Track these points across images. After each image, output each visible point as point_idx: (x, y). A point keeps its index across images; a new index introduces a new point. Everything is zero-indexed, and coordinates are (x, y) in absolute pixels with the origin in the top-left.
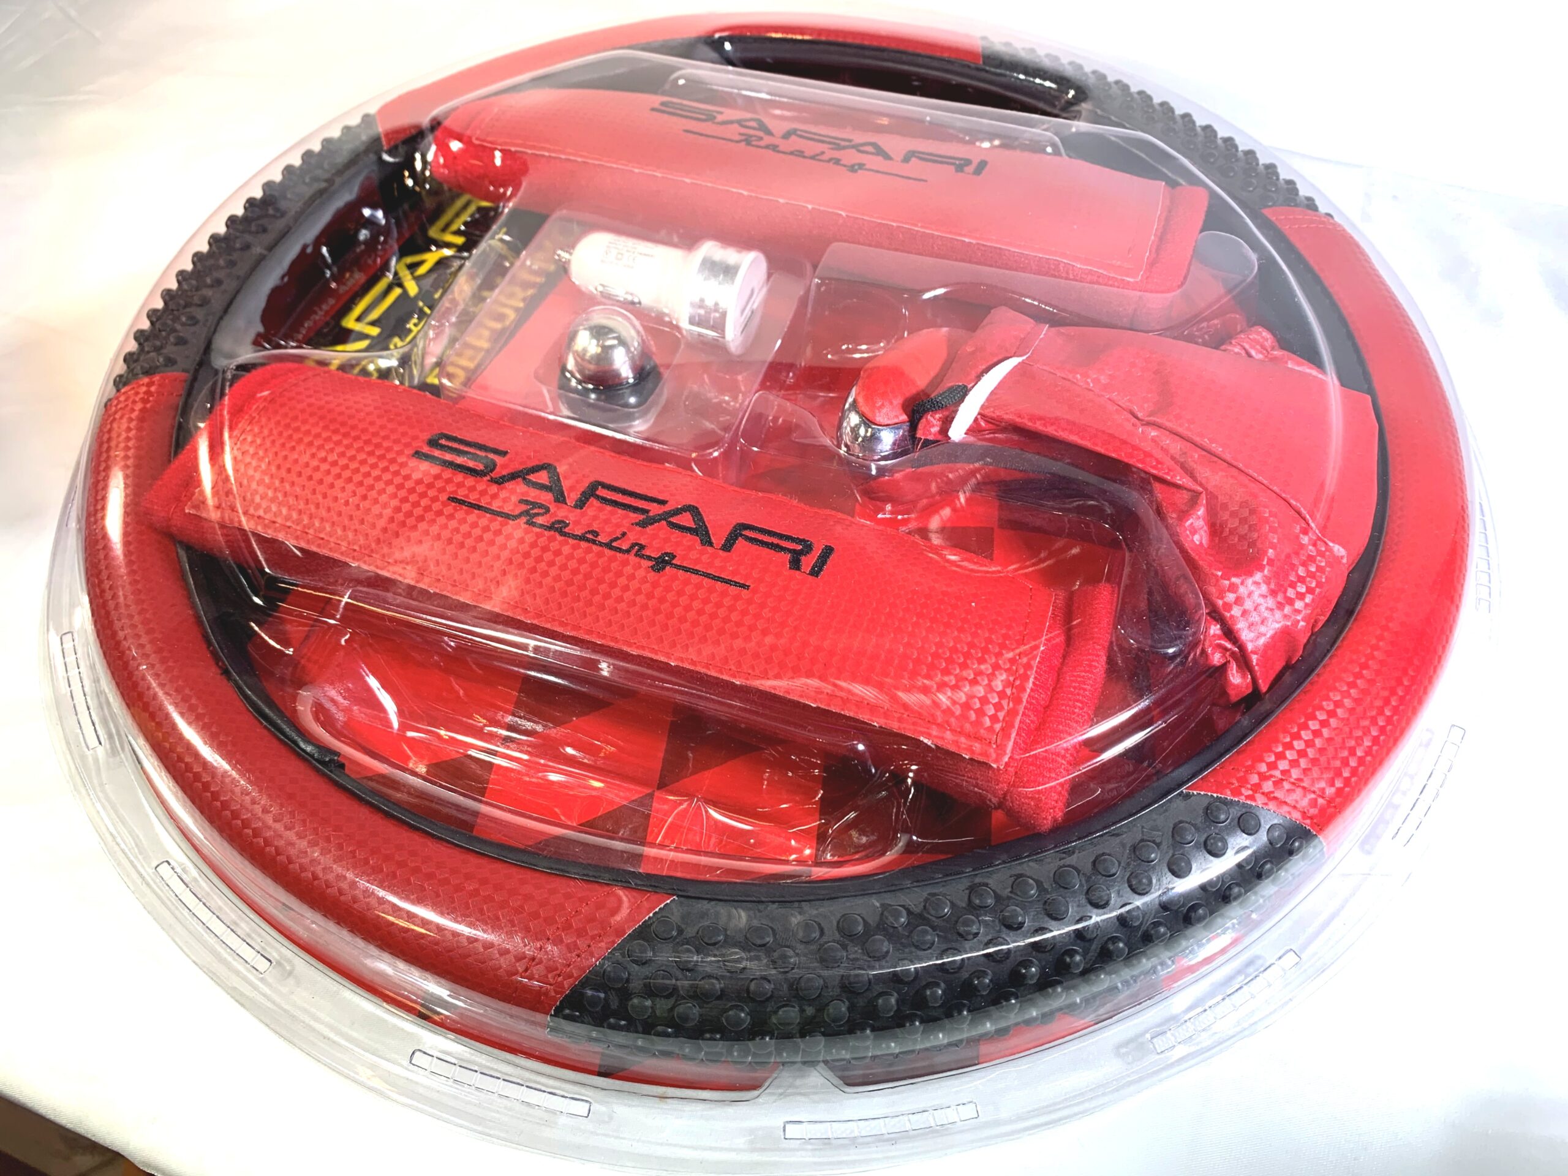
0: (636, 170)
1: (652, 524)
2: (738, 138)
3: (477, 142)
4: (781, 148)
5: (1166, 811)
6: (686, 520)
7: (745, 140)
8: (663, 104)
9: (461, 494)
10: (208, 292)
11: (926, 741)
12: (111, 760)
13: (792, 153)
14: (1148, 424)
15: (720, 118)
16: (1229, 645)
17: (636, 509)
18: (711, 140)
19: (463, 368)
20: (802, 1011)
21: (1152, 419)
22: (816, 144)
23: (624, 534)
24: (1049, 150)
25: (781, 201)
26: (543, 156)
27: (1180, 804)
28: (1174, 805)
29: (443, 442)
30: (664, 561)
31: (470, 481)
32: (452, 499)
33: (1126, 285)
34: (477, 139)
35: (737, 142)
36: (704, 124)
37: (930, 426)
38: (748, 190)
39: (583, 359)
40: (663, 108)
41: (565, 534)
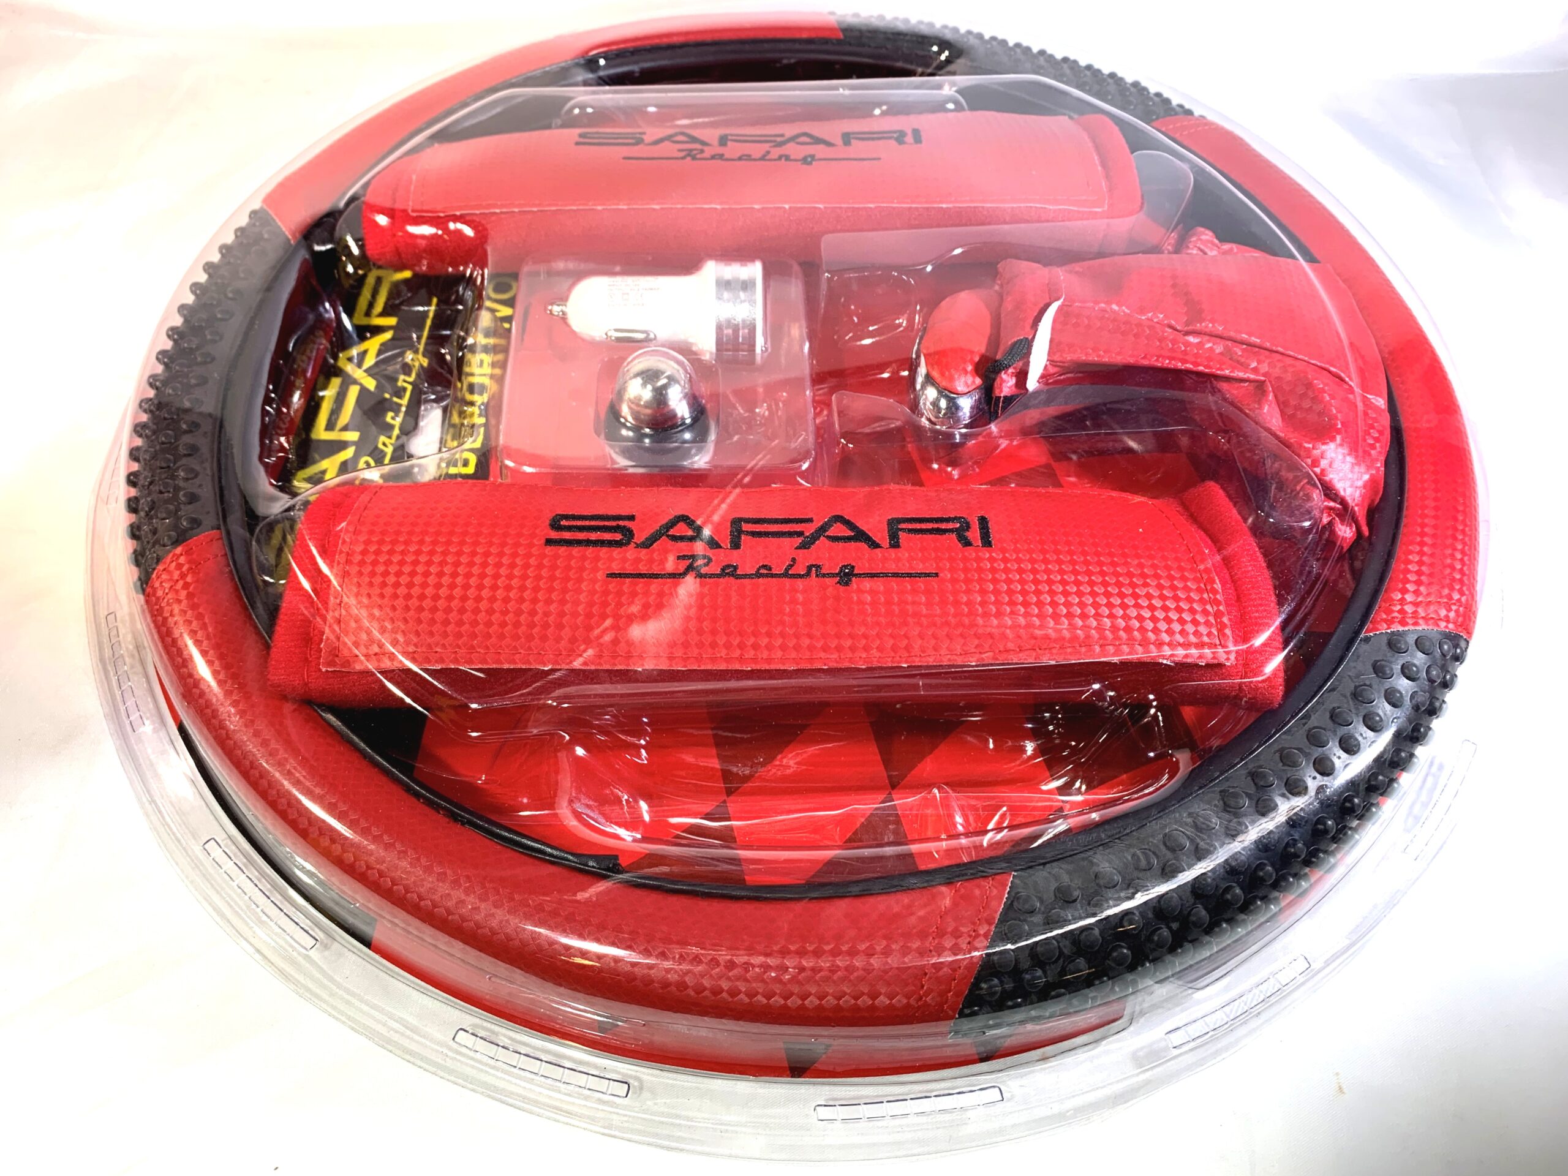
0: (599, 208)
1: (813, 543)
2: (682, 154)
3: (415, 214)
4: (727, 156)
5: (1358, 657)
6: (838, 530)
7: (689, 155)
8: (581, 136)
9: (616, 568)
10: (187, 439)
11: (1165, 662)
12: (327, 953)
13: (740, 159)
14: (1188, 333)
15: (647, 139)
16: (1332, 504)
17: (790, 534)
18: (654, 161)
19: (472, 450)
20: (1170, 928)
21: (1190, 328)
22: (759, 145)
23: (794, 560)
24: (951, 106)
25: (757, 207)
26: (495, 213)
27: (1365, 647)
28: (1361, 651)
29: (564, 523)
30: (846, 574)
31: (616, 552)
32: (612, 575)
33: (1094, 216)
34: (413, 211)
35: (683, 158)
36: (636, 148)
37: (1007, 384)
38: (721, 203)
39: (638, 405)
40: (582, 140)
41: (739, 577)
